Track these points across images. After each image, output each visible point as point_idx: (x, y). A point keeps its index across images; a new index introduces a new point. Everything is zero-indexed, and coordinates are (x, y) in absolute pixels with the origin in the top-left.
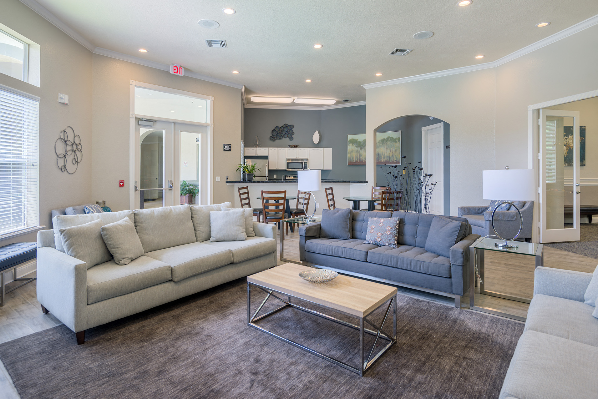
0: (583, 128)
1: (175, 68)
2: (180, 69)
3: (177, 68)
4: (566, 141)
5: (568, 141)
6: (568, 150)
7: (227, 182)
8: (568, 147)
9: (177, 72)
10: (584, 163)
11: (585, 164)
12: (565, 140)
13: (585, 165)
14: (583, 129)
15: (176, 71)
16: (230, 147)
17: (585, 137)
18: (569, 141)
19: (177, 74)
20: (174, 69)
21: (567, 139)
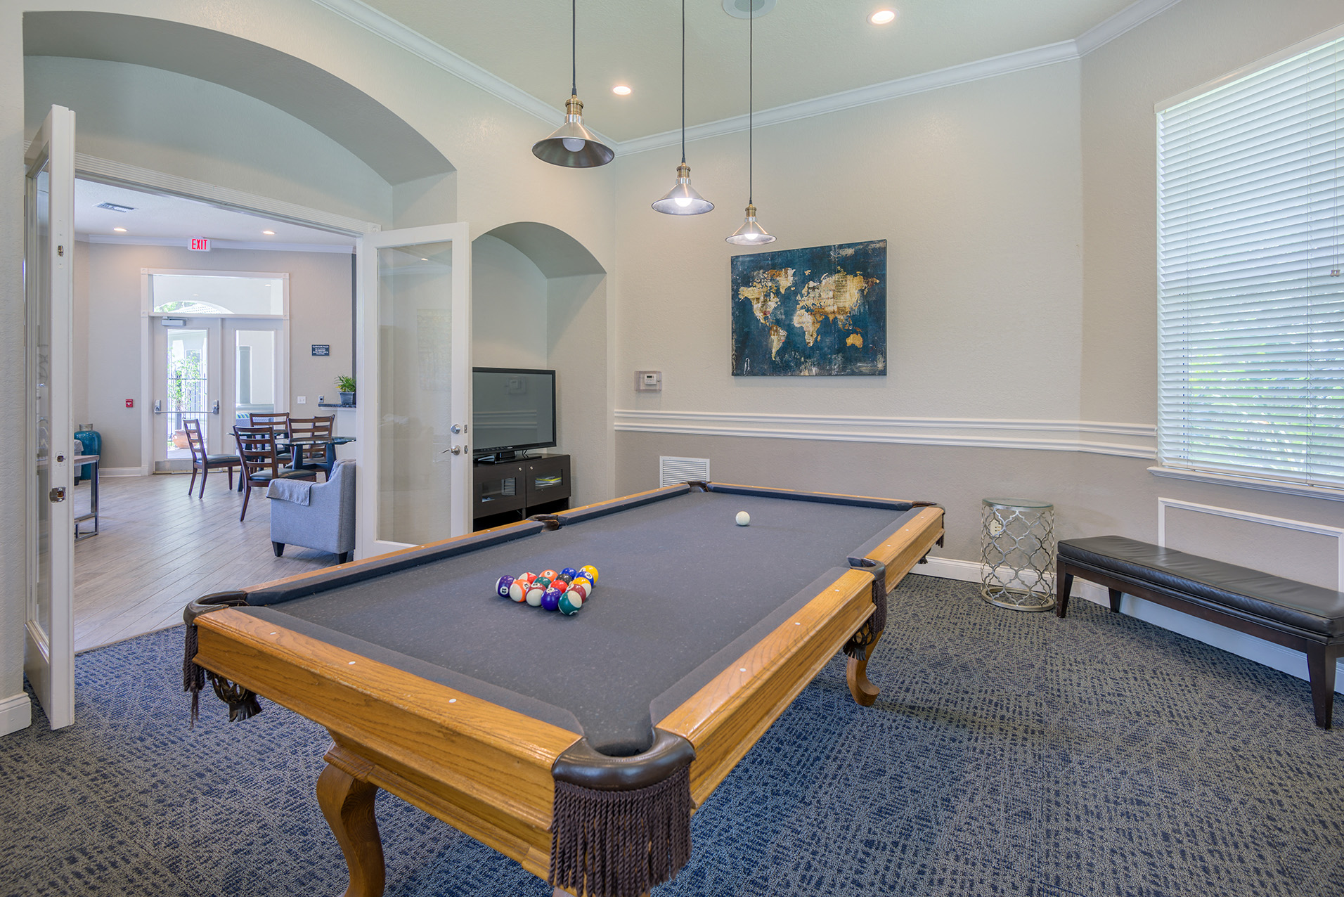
0: (873, 245)
1: (195, 242)
2: (204, 242)
3: (198, 242)
4: (811, 295)
5: (820, 296)
6: (818, 326)
7: (320, 405)
8: (818, 316)
9: (198, 247)
10: (880, 366)
11: (885, 367)
12: (809, 293)
13: (883, 373)
14: (874, 249)
15: (195, 246)
16: (327, 349)
17: (883, 278)
18: (824, 295)
19: (201, 250)
20: (193, 244)
21: (814, 288)
